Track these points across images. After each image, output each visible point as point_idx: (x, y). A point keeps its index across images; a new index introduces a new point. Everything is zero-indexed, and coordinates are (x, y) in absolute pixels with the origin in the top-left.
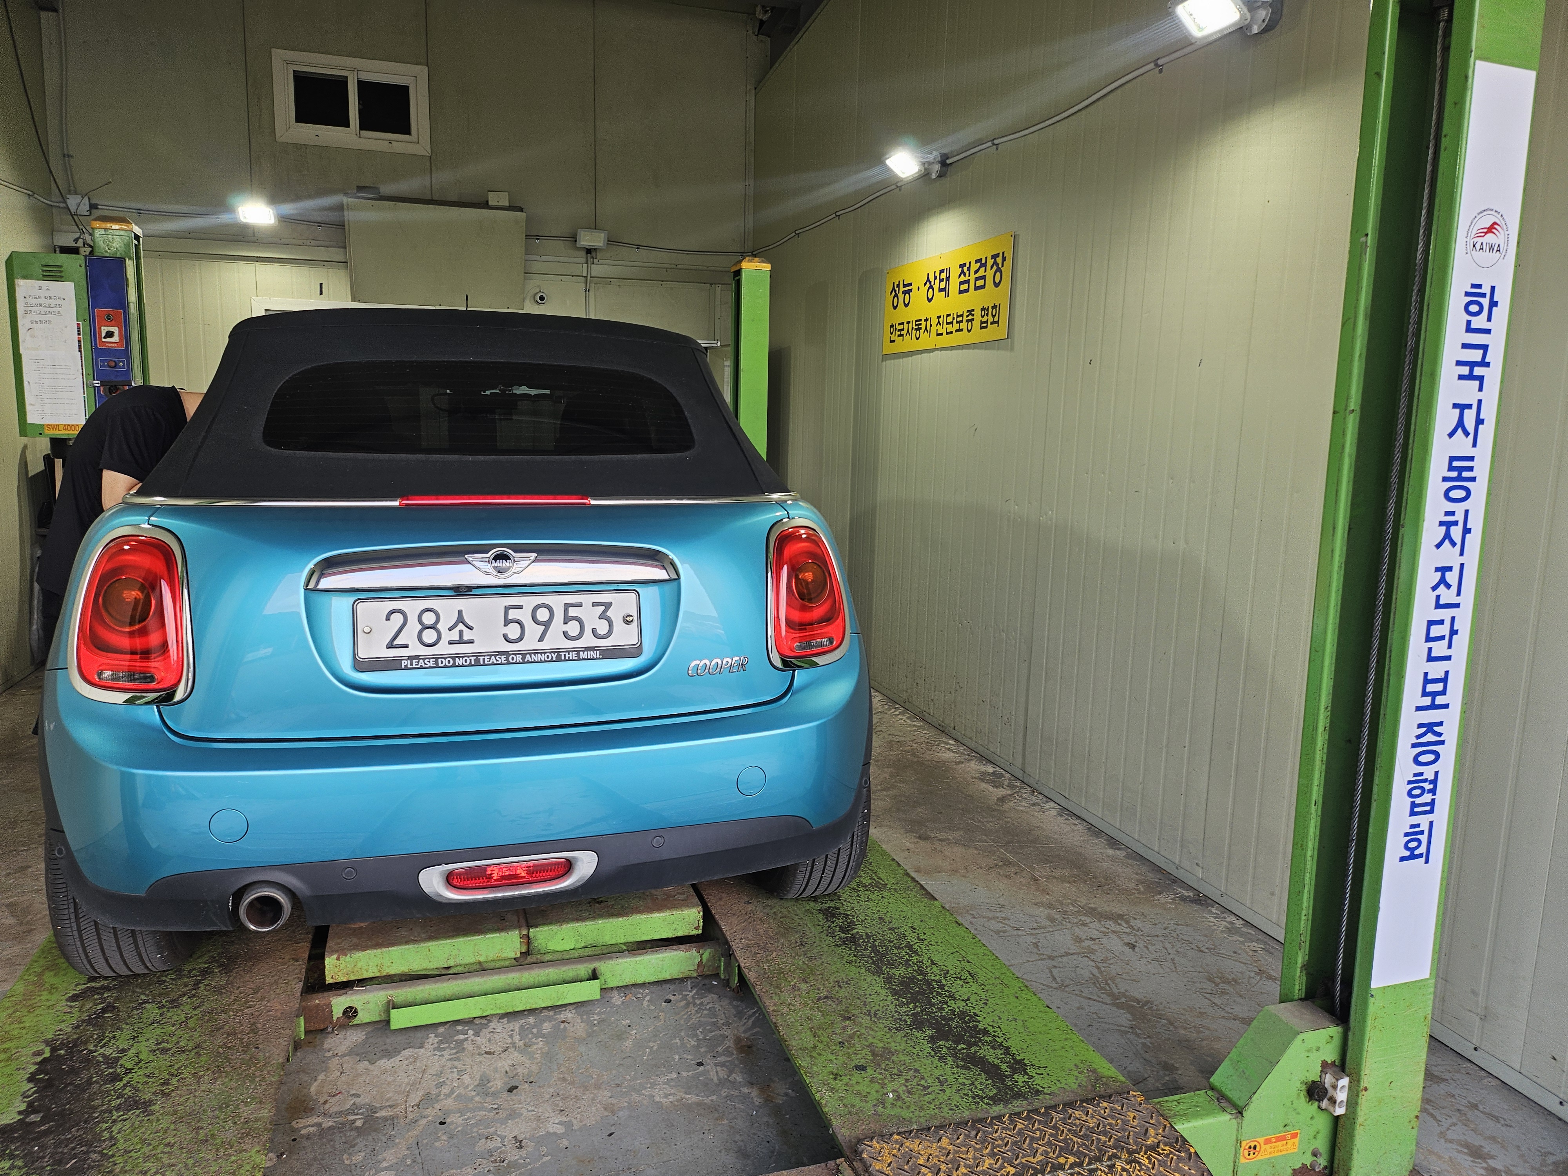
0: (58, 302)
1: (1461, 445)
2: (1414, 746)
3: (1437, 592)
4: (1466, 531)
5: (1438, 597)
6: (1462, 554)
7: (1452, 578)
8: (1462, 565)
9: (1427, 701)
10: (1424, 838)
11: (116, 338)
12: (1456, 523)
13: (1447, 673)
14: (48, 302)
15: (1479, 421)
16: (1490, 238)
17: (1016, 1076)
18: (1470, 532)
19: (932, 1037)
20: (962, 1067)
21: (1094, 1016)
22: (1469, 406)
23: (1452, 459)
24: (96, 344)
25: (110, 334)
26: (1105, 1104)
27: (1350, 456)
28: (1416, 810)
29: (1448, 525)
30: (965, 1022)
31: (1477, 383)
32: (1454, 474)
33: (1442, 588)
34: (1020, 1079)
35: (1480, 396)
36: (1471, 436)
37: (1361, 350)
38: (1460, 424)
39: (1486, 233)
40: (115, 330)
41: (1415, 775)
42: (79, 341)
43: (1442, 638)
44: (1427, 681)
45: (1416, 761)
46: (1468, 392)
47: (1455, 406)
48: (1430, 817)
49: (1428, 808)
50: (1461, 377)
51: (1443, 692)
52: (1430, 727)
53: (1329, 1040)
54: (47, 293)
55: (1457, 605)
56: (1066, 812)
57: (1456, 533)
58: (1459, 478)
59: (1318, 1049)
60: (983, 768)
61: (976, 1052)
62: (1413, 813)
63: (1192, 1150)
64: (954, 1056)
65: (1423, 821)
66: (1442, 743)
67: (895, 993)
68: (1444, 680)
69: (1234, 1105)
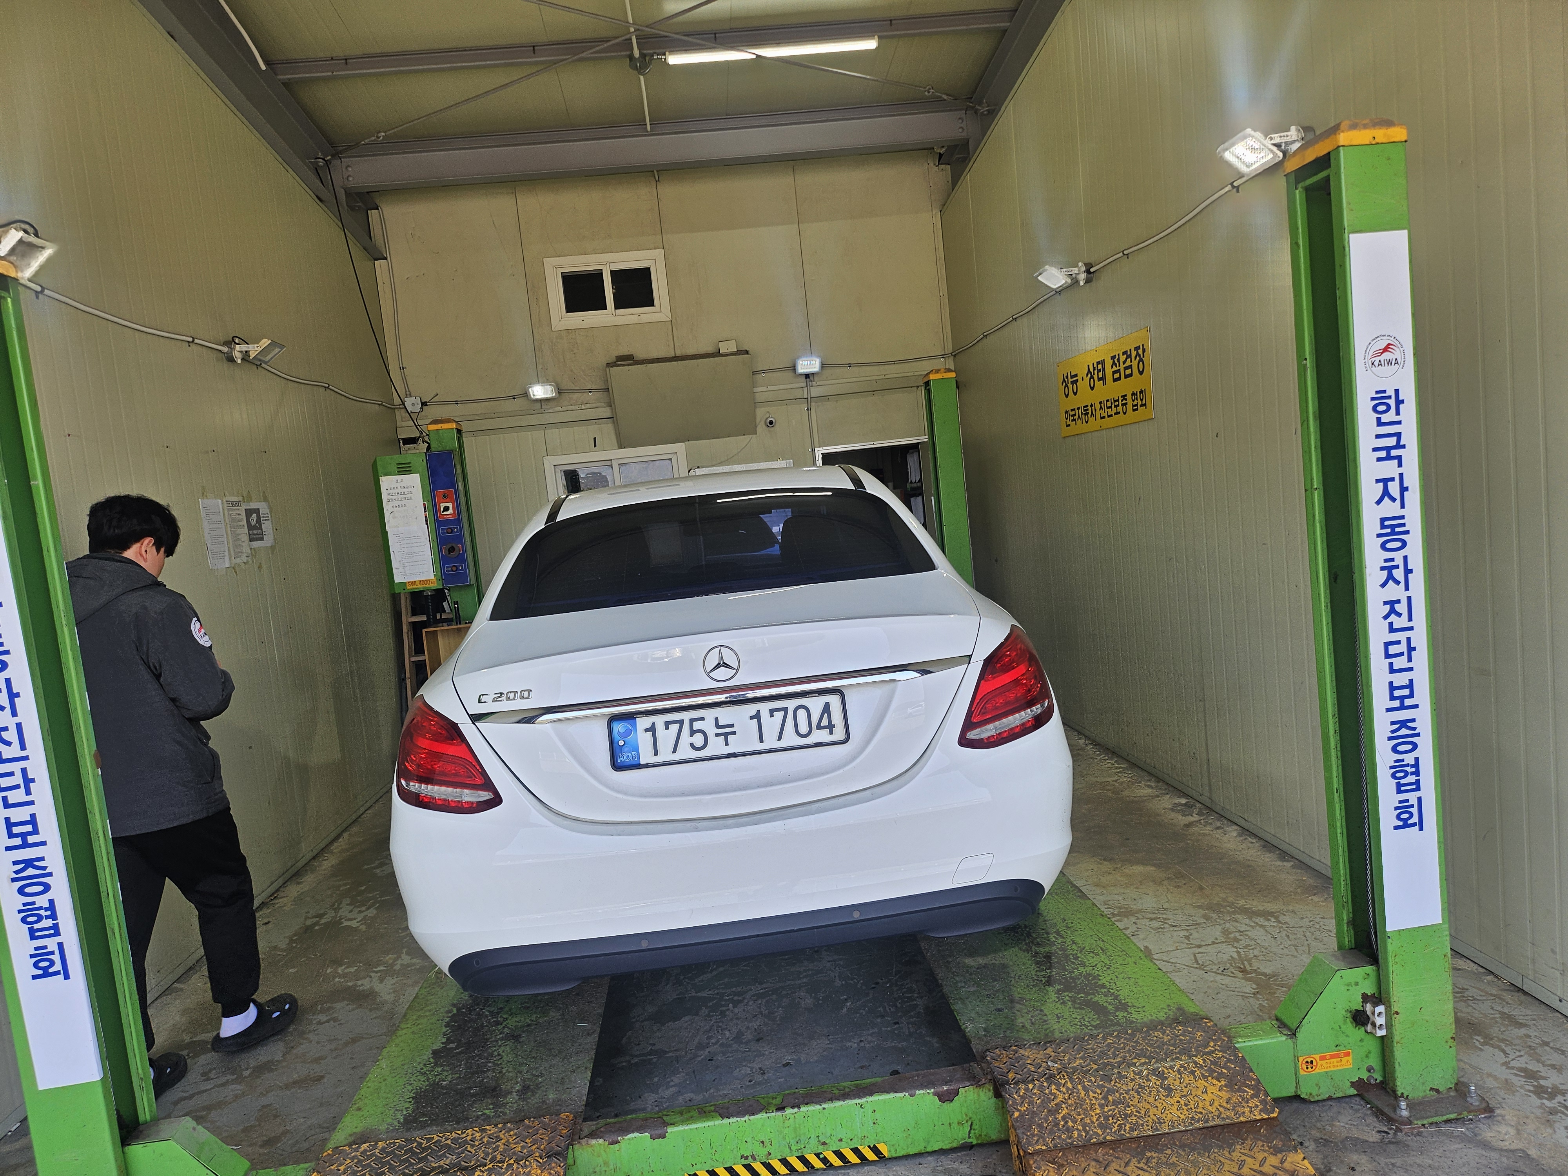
0: (410, 489)
1: (1390, 509)
2: (1390, 739)
3: (1389, 620)
4: (1408, 572)
5: (1391, 624)
6: (1407, 589)
7: (1402, 608)
8: (1409, 598)
9: (1397, 703)
10: (1415, 811)
11: (450, 511)
12: (1397, 567)
13: (1411, 681)
14: (403, 490)
15: (1403, 489)
16: (1387, 356)
17: (1117, 1014)
18: (1412, 572)
19: (1059, 990)
20: (1077, 1008)
21: (1223, 987)
22: (1393, 479)
23: (1383, 520)
24: (437, 517)
25: (446, 509)
26: (1180, 1028)
27: (1320, 522)
28: (1402, 788)
29: (1390, 569)
30: (1088, 980)
31: (1396, 461)
32: (1388, 531)
33: (1393, 618)
34: (1120, 1014)
35: (1400, 470)
36: (1398, 502)
37: (1316, 442)
38: (1386, 493)
39: (1382, 353)
40: (450, 505)
41: (1396, 761)
42: (426, 517)
43: (1402, 654)
44: (1392, 688)
45: (1394, 749)
46: (1390, 469)
47: (1378, 481)
48: (1418, 794)
49: (1414, 787)
50: (1379, 459)
51: (1411, 696)
52: (1403, 724)
53: (1366, 976)
54: (402, 484)
55: (1411, 628)
56: (1246, 832)
57: (1399, 574)
58: (1393, 533)
59: (1357, 984)
60: (1177, 801)
61: (1091, 999)
62: (1399, 791)
63: (1240, 1055)
64: (1074, 1002)
65: (1412, 798)
66: (1418, 735)
67: (1037, 963)
68: (1410, 685)
69: (1289, 1029)
